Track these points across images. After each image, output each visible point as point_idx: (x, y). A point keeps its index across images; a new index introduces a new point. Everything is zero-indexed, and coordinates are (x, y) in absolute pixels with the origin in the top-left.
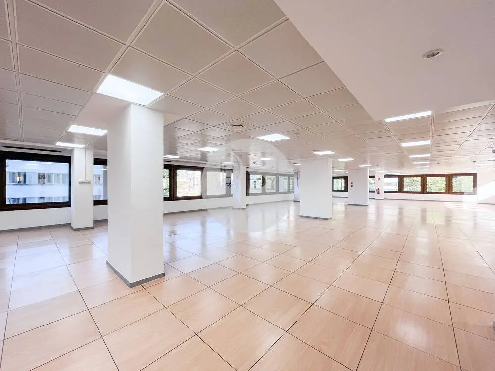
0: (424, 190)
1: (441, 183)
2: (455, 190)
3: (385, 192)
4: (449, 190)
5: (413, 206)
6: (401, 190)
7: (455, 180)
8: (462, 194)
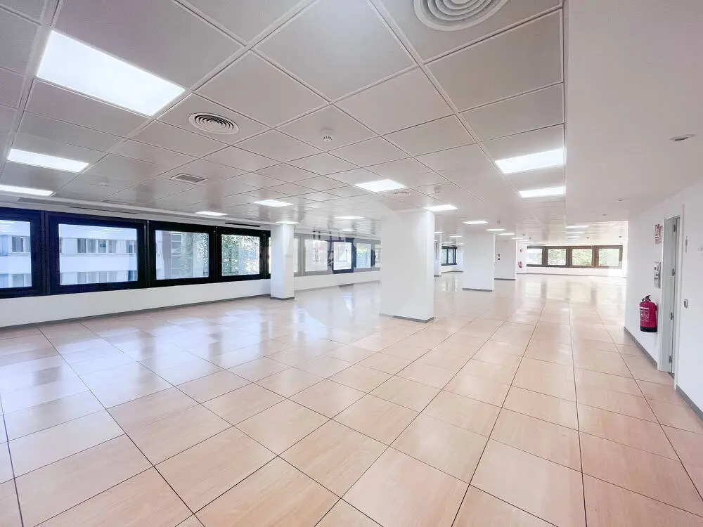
0: (569, 264)
1: (586, 256)
2: (601, 262)
3: (528, 265)
4: (595, 263)
5: (556, 280)
6: (545, 263)
7: (601, 252)
8: (607, 267)
